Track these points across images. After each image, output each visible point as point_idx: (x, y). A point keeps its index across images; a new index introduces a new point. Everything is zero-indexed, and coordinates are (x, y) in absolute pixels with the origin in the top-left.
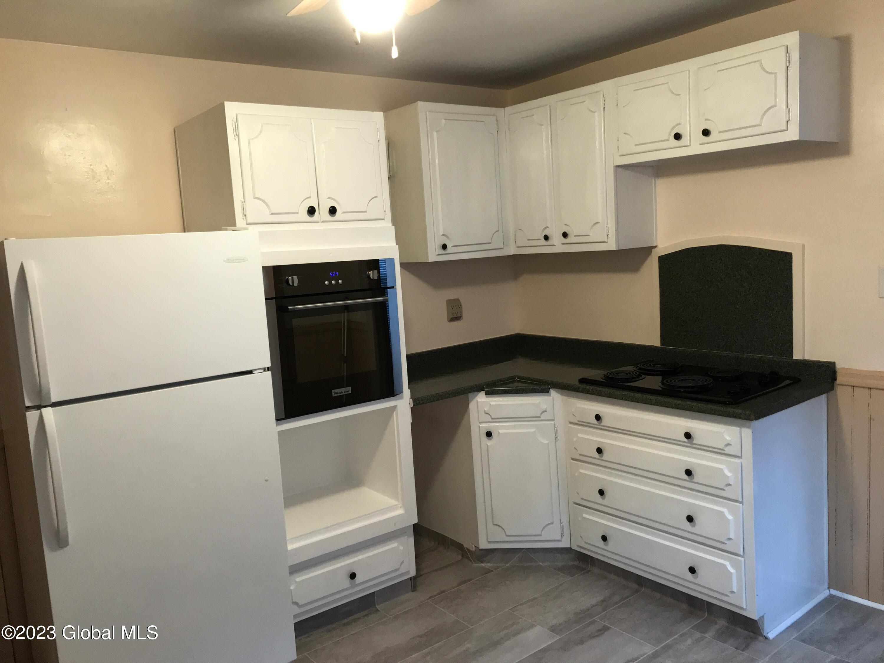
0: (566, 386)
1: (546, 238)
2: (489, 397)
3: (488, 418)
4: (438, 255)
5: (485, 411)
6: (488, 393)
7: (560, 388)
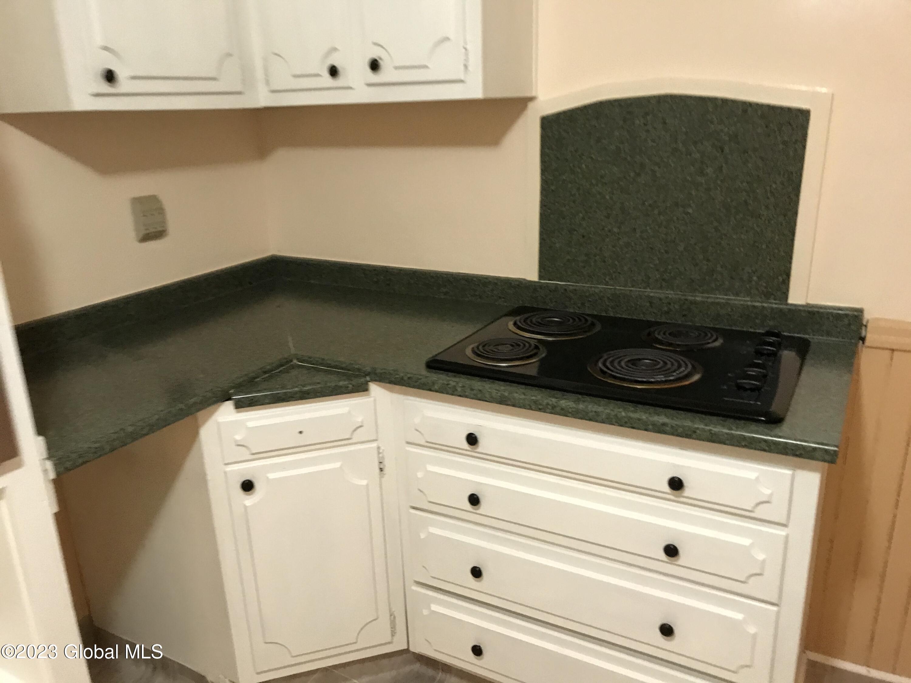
0: (405, 378)
1: (333, 72)
2: (241, 412)
3: (245, 454)
4: (97, 95)
5: (236, 441)
6: (240, 405)
7: (391, 382)
